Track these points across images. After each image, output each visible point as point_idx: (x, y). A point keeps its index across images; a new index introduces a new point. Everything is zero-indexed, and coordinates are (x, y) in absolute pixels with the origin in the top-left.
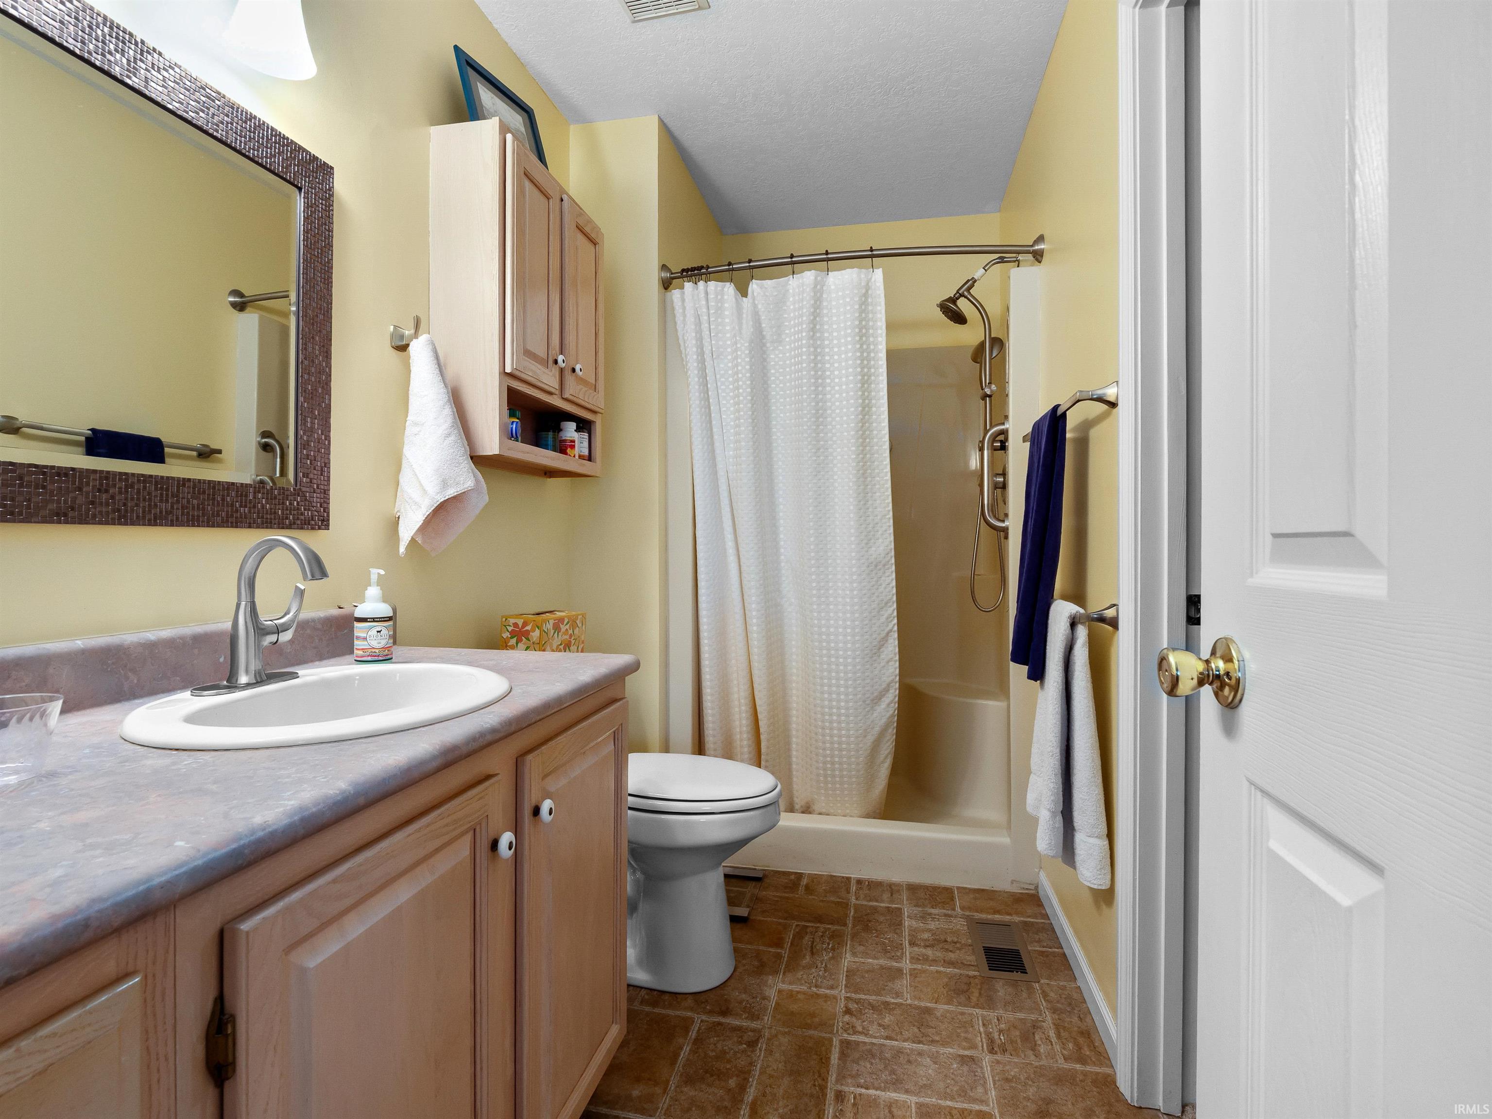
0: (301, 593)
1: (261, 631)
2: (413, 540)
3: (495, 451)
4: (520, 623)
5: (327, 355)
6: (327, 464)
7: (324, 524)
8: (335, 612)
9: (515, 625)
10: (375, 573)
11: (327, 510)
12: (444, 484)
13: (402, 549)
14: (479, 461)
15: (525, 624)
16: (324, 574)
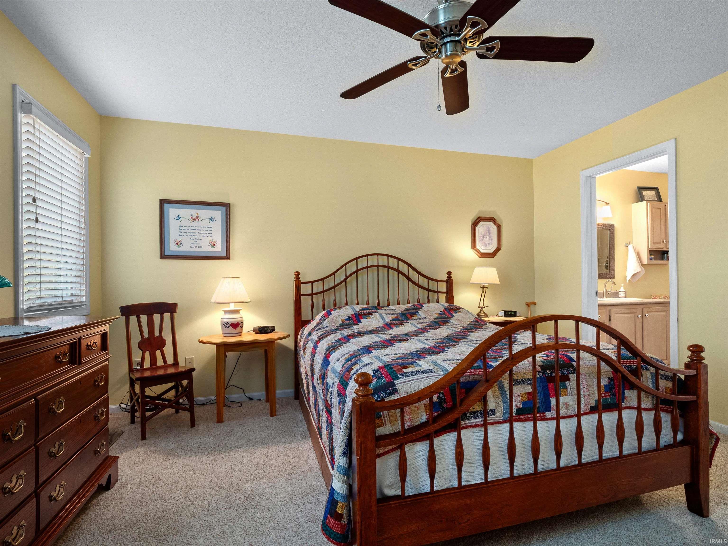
0: (612, 287)
1: (607, 292)
2: (629, 280)
3: (646, 263)
4: (655, 297)
5: (614, 252)
6: (614, 269)
7: (614, 278)
8: (616, 291)
9: (654, 297)
10: (622, 285)
11: (614, 276)
12: (635, 271)
13: (627, 282)
14: (642, 265)
15: (656, 297)
16: (615, 285)
